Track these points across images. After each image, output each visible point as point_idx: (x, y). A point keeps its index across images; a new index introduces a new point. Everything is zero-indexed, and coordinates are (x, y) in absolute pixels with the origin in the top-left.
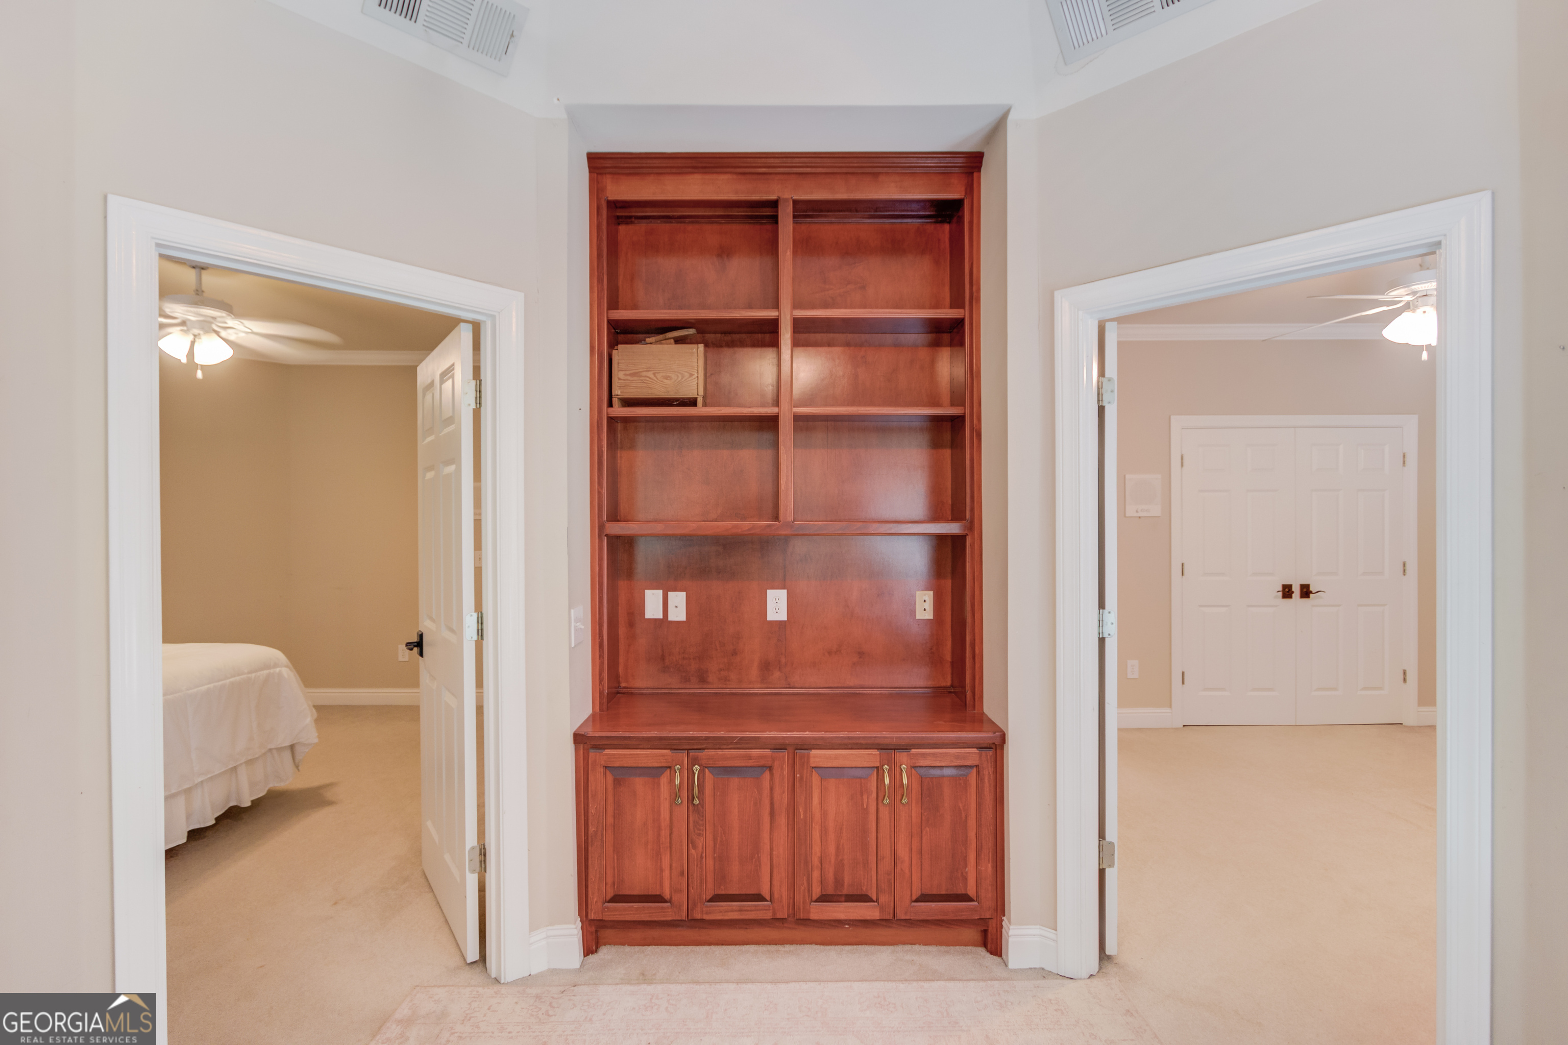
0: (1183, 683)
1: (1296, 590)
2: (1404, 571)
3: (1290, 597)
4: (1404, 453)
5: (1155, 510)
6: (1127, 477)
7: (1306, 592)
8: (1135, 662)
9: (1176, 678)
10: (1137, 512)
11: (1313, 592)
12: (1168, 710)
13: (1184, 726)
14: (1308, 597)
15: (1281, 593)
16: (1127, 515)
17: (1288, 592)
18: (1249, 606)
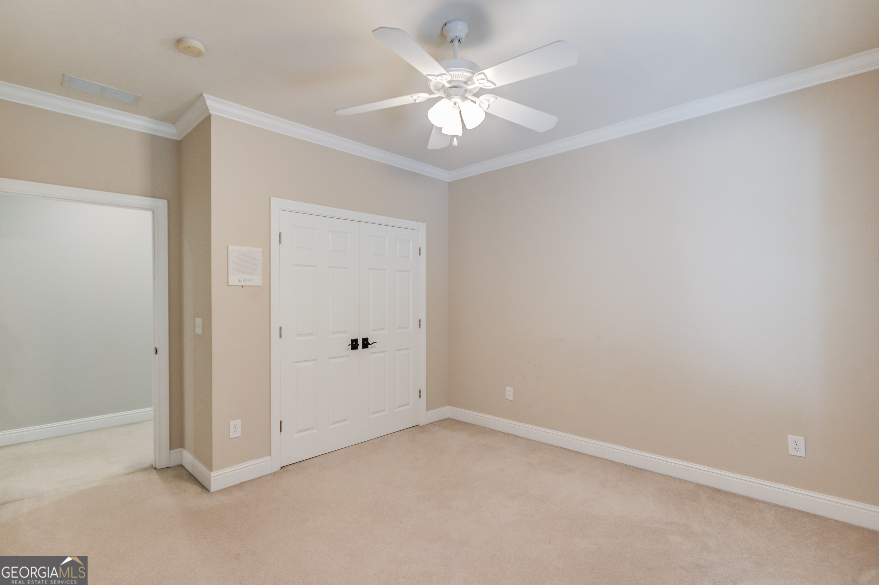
0: (281, 431)
1: (360, 342)
2: (420, 325)
3: (356, 348)
4: (420, 248)
5: (257, 280)
6: (230, 247)
7: (366, 344)
8: (238, 422)
9: (275, 427)
10: (239, 281)
11: (370, 344)
12: (268, 458)
13: (281, 467)
14: (367, 347)
15: (350, 346)
16: (229, 285)
17: (355, 345)
18: (330, 358)
